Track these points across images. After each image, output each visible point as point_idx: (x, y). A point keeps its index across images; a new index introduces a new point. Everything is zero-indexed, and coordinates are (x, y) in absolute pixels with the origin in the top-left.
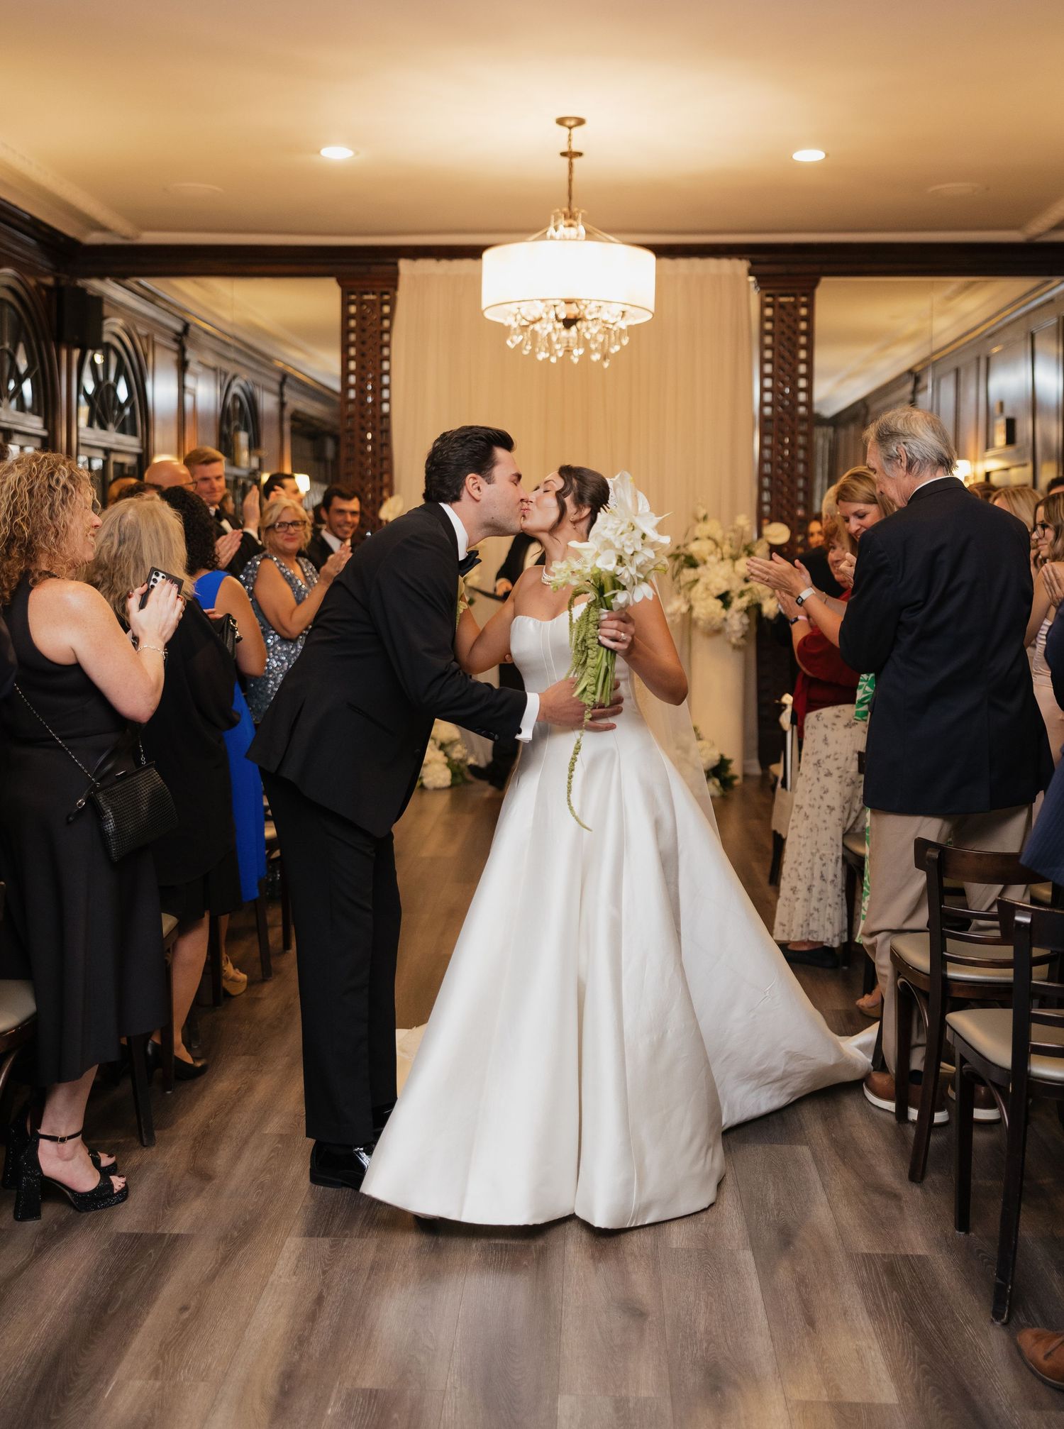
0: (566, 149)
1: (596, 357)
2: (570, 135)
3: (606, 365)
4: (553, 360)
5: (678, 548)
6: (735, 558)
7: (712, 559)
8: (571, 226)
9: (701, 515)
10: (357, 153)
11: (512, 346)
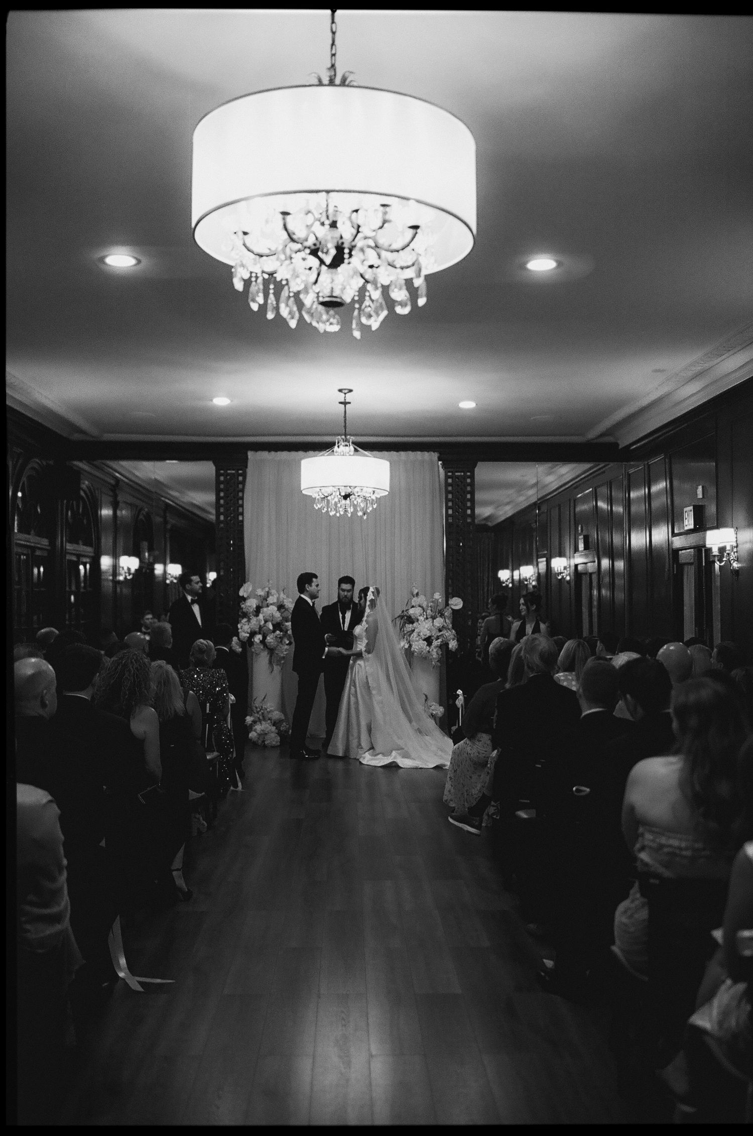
0: (342, 401)
1: (360, 514)
2: (345, 397)
3: (365, 517)
4: (338, 515)
5: (403, 612)
6: (434, 618)
7: (421, 618)
8: (346, 446)
9: (415, 593)
10: (232, 401)
11: (317, 508)
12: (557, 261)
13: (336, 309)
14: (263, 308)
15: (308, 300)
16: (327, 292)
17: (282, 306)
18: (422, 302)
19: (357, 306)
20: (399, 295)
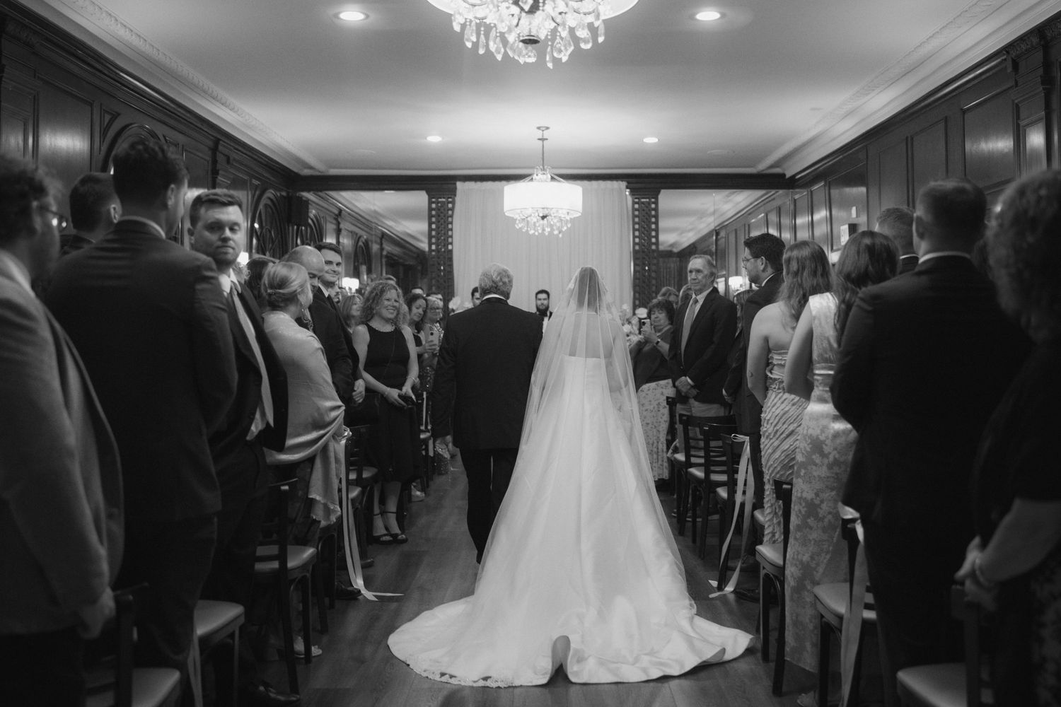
0: (541, 137)
1: (556, 232)
2: (543, 134)
3: (560, 236)
4: (537, 233)
8: (544, 174)
10: (443, 138)
11: (518, 228)
12: (721, 13)
13: (534, 45)
14: (476, 45)
15: (511, 38)
16: (526, 33)
17: (491, 44)
18: (601, 39)
19: (550, 43)
20: (583, 33)
